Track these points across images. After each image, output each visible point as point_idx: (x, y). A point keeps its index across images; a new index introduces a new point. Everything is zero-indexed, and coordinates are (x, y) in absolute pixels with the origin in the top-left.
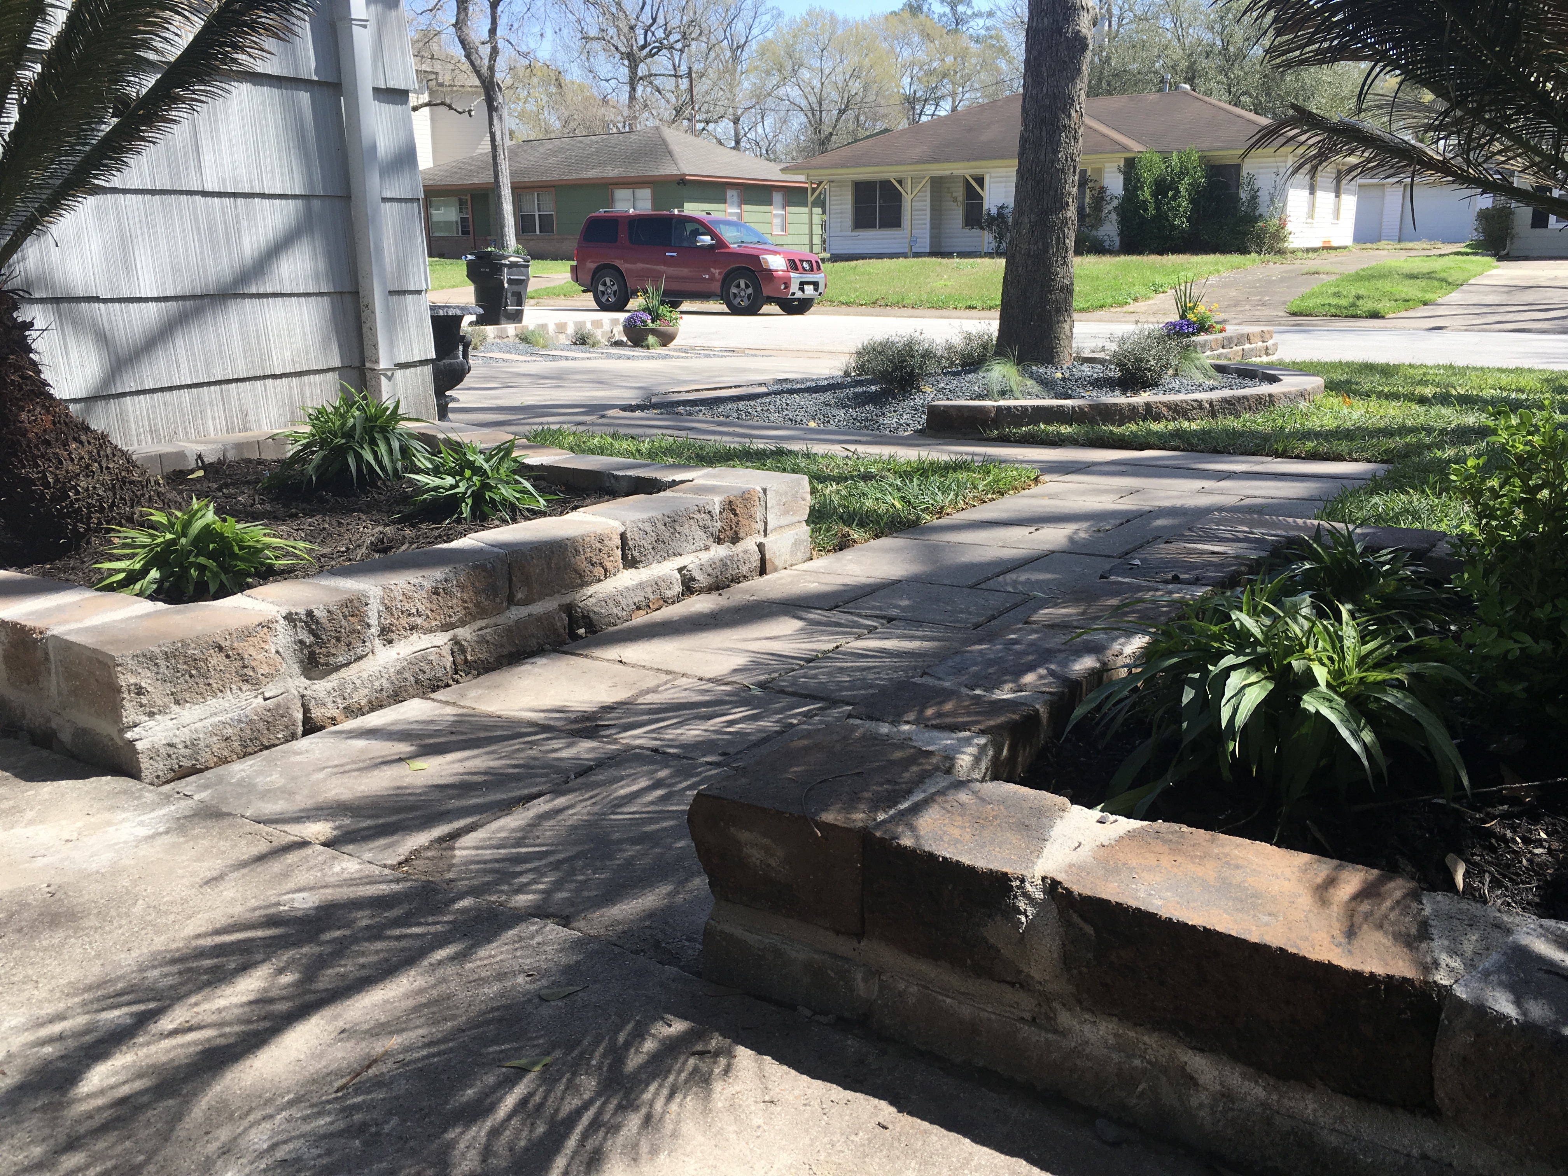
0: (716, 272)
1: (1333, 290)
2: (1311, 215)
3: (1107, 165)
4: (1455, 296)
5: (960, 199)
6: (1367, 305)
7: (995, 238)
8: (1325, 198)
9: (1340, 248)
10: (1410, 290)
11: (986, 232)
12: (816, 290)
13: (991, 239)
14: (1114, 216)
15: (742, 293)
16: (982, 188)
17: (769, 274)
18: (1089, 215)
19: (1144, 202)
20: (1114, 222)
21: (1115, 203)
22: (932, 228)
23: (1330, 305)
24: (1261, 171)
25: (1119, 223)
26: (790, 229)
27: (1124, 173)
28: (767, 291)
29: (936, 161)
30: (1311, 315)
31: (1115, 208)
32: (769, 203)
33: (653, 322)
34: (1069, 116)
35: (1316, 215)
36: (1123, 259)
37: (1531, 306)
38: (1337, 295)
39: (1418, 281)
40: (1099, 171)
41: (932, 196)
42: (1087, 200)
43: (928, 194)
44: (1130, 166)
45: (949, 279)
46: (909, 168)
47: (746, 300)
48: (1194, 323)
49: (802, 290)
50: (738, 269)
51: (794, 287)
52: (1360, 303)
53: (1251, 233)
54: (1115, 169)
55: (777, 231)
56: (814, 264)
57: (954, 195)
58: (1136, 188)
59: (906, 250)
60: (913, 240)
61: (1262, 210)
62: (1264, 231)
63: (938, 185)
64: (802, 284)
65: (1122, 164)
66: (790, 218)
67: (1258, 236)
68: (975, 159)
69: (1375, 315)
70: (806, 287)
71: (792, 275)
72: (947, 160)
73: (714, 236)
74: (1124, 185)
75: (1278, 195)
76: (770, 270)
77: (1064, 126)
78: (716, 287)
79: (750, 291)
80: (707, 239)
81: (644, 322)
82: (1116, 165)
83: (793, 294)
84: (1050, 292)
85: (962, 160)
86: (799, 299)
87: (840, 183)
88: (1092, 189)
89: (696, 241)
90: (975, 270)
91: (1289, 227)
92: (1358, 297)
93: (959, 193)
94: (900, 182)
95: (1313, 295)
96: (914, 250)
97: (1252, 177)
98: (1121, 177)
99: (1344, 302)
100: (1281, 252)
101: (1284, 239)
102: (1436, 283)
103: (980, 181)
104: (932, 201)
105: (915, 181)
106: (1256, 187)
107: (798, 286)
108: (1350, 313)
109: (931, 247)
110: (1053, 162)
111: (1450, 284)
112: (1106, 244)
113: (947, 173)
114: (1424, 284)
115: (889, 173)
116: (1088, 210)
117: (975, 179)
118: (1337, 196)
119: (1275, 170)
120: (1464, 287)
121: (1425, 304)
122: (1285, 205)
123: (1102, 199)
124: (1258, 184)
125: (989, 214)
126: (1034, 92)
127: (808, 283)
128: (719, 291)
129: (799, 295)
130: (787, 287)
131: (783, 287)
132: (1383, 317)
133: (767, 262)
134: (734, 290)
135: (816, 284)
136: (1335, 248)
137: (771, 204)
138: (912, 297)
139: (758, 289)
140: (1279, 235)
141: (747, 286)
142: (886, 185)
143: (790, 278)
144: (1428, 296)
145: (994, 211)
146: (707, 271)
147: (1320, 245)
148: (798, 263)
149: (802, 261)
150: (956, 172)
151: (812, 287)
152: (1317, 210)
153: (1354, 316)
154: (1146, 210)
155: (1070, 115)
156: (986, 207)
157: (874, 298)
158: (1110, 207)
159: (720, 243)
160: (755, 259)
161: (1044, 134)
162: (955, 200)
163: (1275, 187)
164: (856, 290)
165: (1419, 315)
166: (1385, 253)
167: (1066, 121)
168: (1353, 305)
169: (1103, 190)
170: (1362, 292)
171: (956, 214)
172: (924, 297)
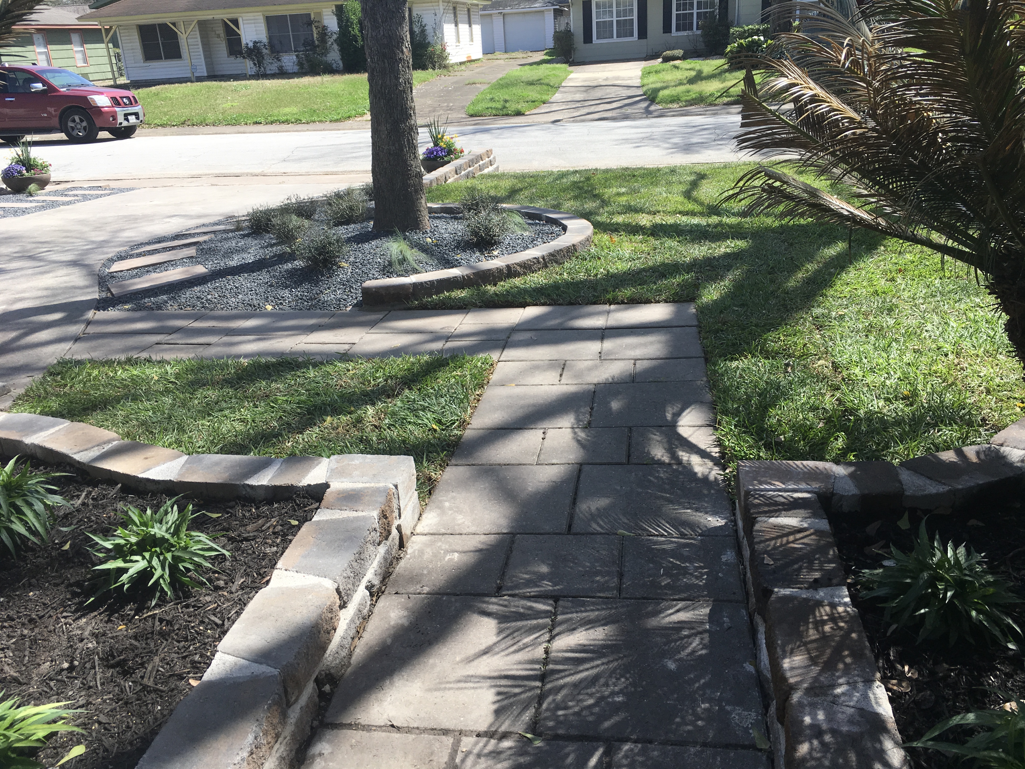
0: (51, 110)
1: (489, 96)
2: (458, 40)
3: (324, 10)
4: (558, 96)
5: (222, 35)
6: (512, 107)
7: (255, 64)
8: (464, 28)
9: (476, 60)
10: (532, 93)
11: (247, 60)
12: (138, 118)
13: (252, 65)
14: (335, 47)
15: (79, 126)
16: (239, 29)
17: (98, 110)
18: (318, 46)
19: (354, 35)
20: (336, 50)
21: (335, 37)
22: (205, 58)
23: (491, 108)
24: (424, 12)
25: (340, 51)
26: (91, 61)
27: (337, 15)
28: (98, 122)
29: (200, 9)
30: (482, 116)
31: (335, 41)
32: (70, 42)
33: (27, 172)
34: (402, 52)
35: (461, 40)
36: (348, 77)
37: (602, 100)
38: (492, 99)
39: (535, 87)
40: (319, 14)
41: (201, 34)
42: (315, 35)
43: (198, 33)
44: (340, 11)
45: (232, 101)
46: (180, 14)
47: (82, 130)
48: (445, 148)
49: (127, 120)
50: (71, 107)
51: (120, 119)
52: (507, 105)
53: (425, 55)
54: (331, 13)
55: (80, 63)
56: (132, 99)
57: (217, 32)
58: (347, 26)
59: (189, 75)
60: (194, 68)
61: (430, 39)
62: (433, 53)
63: (203, 26)
64: (126, 116)
65: (334, 8)
66: (88, 53)
67: (431, 58)
68: (230, 7)
69: (519, 114)
70: (129, 117)
71: (117, 109)
72: (209, 8)
73: (44, 83)
74: (338, 23)
75: (438, 27)
76: (98, 107)
77: (400, 59)
78: (55, 122)
79: (84, 124)
80: (39, 86)
81: (20, 172)
82: (330, 10)
83: (121, 124)
84: (409, 179)
85: (219, 7)
86: (124, 127)
87: (127, 27)
88: (317, 28)
89: (30, 88)
90: (250, 91)
91: (448, 50)
92: (506, 101)
93: (221, 31)
94: (174, 24)
95: (478, 101)
96: (196, 74)
97: (420, 17)
98: (335, 18)
99: (499, 105)
100: (445, 67)
101: (446, 58)
102: (545, 87)
103: (235, 22)
104: (201, 38)
105: (187, 24)
106: (423, 24)
107: (123, 117)
108: (504, 113)
109: (207, 72)
110: (396, 85)
111: (552, 87)
112: (334, 66)
113: (210, 17)
114: (538, 88)
115: (166, 18)
116: (317, 42)
117: (231, 21)
118: (470, 26)
119: (433, 12)
120: (561, 89)
121: (544, 103)
122: (443, 34)
123: (325, 34)
124: (425, 21)
125: (247, 47)
126: (374, 34)
127: (131, 114)
128: (58, 126)
129: (125, 124)
130: (115, 119)
131: (111, 119)
132: (523, 114)
133: (94, 101)
134: (71, 124)
135: (136, 115)
136: (474, 61)
137: (71, 44)
138: (211, 117)
139: (91, 123)
140: (442, 56)
141: (82, 121)
142: (164, 27)
143: (116, 112)
144: (545, 97)
145: (251, 45)
146: (45, 111)
147: (465, 60)
148: (119, 99)
149: (121, 97)
150: (217, 17)
151: (134, 117)
152: (460, 37)
153: (507, 115)
154: (356, 41)
155: (402, 50)
156: (244, 42)
157: (182, 119)
158: (332, 40)
159: (51, 89)
160: (84, 99)
161: (387, 65)
162: (219, 36)
163: (435, 24)
164: (165, 114)
165: (543, 111)
166: (501, 62)
167: (401, 55)
168: (504, 107)
169: (325, 28)
170: (507, 97)
171: (221, 48)
172: (221, 117)
